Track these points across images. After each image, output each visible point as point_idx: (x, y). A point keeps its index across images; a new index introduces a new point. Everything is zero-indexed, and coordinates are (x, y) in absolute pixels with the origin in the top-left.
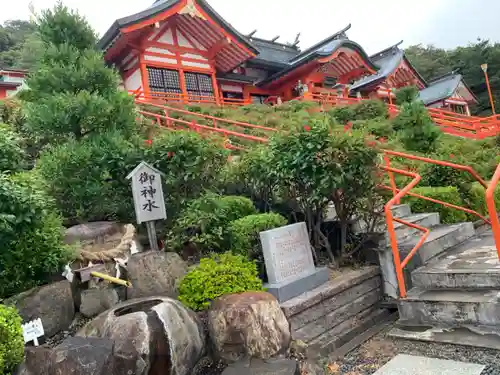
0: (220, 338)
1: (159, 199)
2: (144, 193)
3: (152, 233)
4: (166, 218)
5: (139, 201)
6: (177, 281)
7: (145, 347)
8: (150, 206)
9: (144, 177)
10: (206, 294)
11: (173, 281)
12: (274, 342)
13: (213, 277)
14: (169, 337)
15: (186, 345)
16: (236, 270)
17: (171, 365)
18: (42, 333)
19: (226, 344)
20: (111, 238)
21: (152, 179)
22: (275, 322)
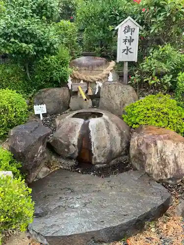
0: (132, 152)
1: (135, 47)
2: (125, 41)
3: (126, 70)
4: (136, 61)
5: (121, 46)
6: (126, 105)
7: (75, 140)
8: (127, 51)
9: (128, 29)
10: (137, 120)
11: (124, 105)
12: (167, 170)
13: (148, 110)
14: (93, 140)
15: (105, 147)
16: (165, 110)
17: (93, 155)
18: (45, 112)
19: (135, 156)
20: (98, 68)
21: (133, 31)
22: (176, 158)
